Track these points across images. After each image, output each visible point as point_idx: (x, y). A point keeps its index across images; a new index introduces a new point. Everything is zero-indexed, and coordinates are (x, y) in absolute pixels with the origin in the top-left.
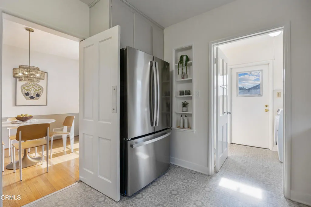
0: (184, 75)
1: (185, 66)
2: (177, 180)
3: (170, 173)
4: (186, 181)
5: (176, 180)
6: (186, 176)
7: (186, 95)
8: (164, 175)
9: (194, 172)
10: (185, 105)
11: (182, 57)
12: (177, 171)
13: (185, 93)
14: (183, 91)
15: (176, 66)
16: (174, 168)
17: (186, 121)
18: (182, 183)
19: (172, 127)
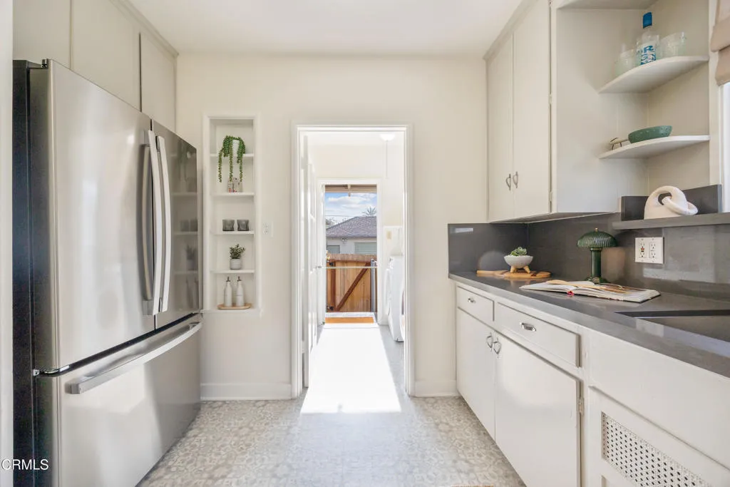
0: (234, 185)
1: (238, 162)
2: (223, 438)
3: (202, 426)
4: (246, 430)
5: (220, 439)
6: (244, 418)
7: (239, 230)
8: (184, 439)
9: (263, 403)
10: (236, 254)
11: (228, 141)
12: (219, 414)
13: (236, 226)
14: (233, 222)
15: (212, 159)
16: (210, 409)
17: (240, 291)
18: (236, 438)
19: (202, 308)
